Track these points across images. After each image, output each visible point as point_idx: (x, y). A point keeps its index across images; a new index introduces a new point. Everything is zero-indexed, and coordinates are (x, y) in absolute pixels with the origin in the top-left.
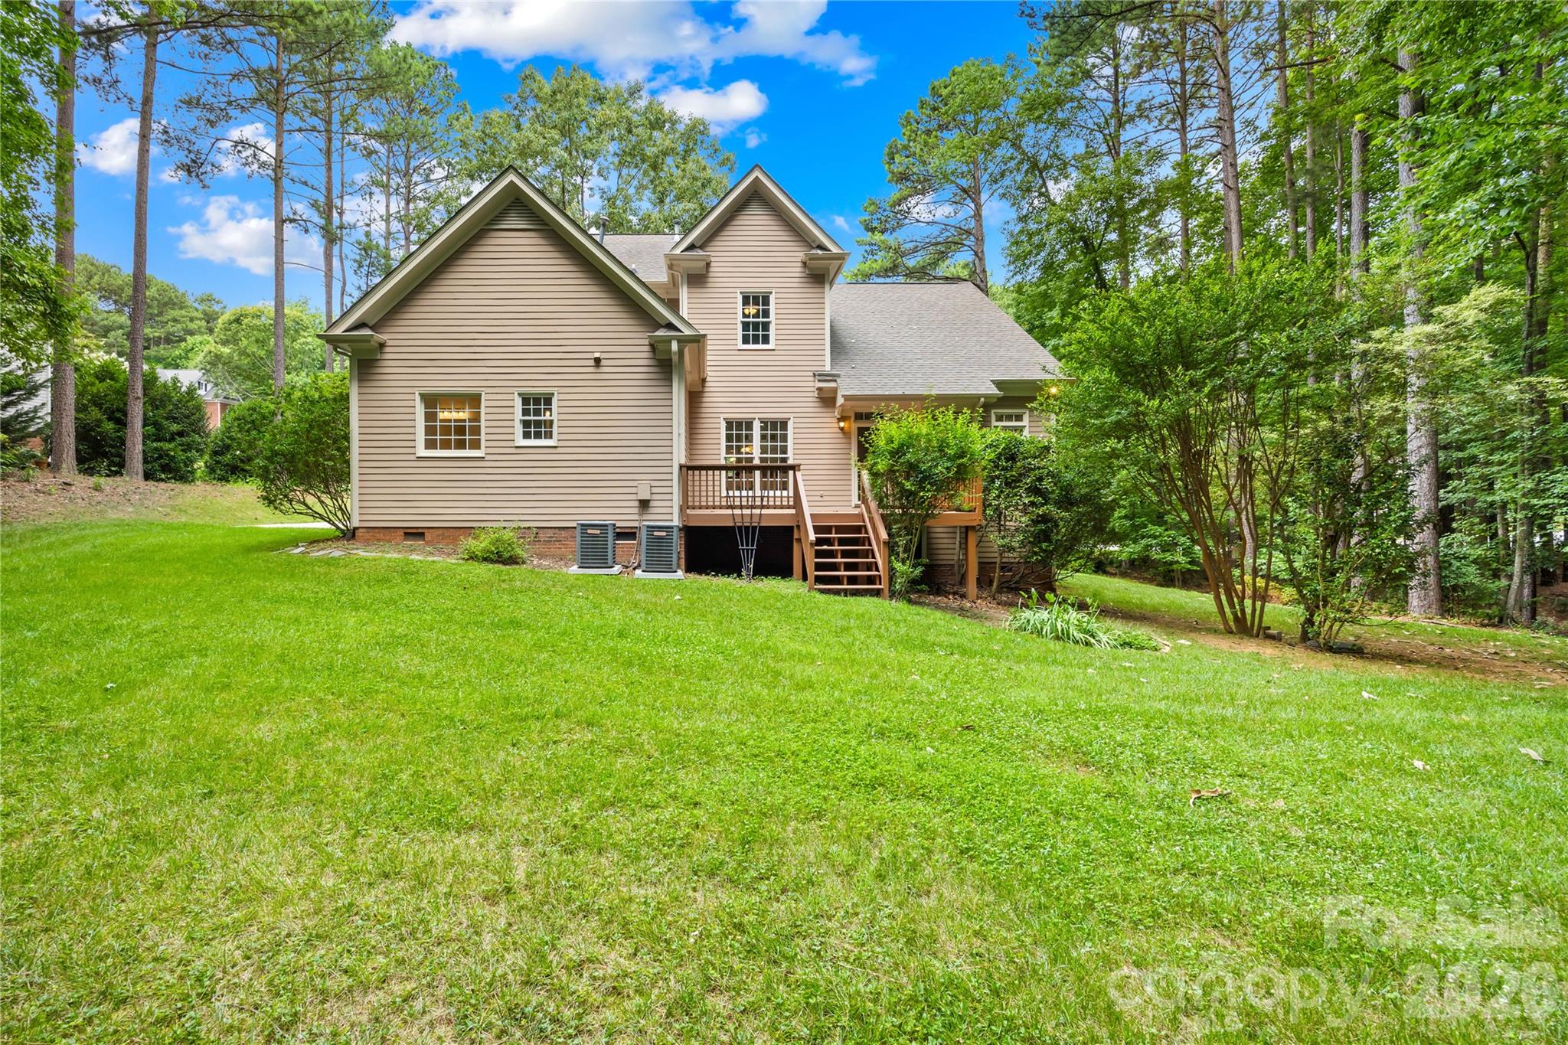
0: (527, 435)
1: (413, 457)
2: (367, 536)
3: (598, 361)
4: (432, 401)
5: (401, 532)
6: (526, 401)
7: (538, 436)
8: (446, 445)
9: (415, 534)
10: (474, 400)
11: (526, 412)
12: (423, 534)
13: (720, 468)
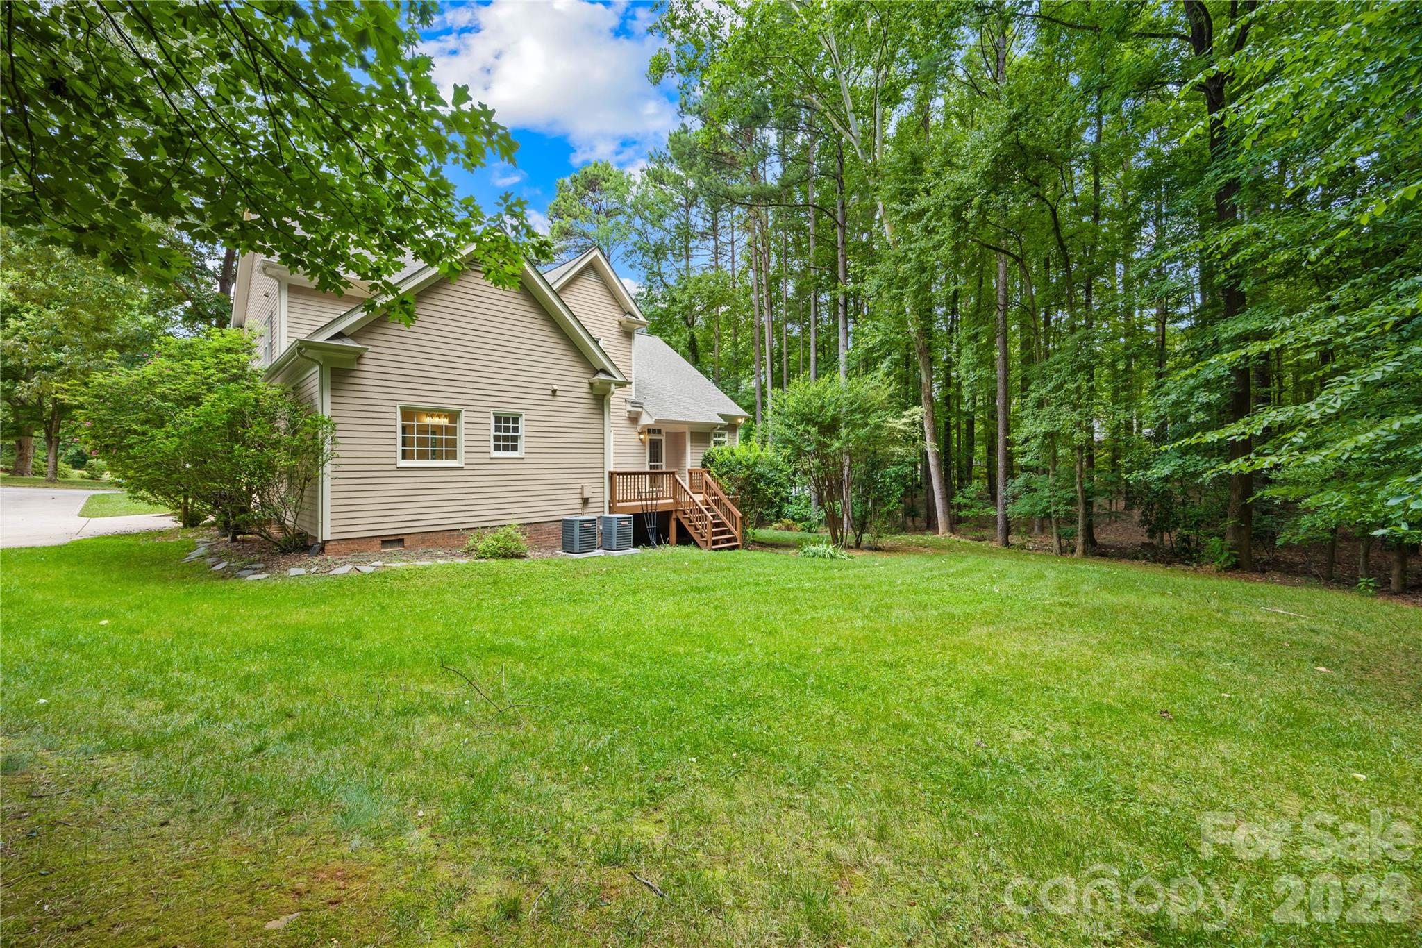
0: (497, 448)
1: (394, 467)
2: (341, 548)
3: (554, 392)
4: (408, 414)
5: (379, 541)
6: (498, 419)
7: (506, 448)
8: (422, 455)
9: (394, 541)
10: (454, 416)
11: (498, 429)
12: (402, 540)
13: (645, 473)
